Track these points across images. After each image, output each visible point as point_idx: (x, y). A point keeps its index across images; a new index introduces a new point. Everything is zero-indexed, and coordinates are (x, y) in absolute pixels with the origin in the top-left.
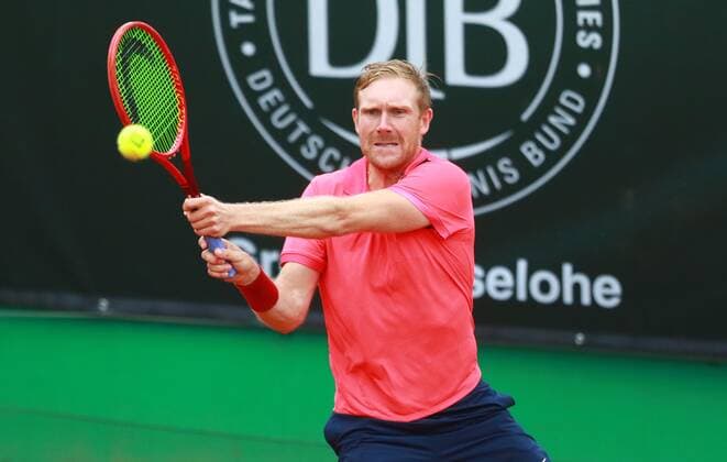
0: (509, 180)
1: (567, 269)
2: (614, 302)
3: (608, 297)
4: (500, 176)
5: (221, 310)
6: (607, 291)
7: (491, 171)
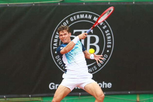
0: (95, 69)
1: (103, 82)
2: (110, 87)
3: (109, 86)
4: (94, 69)
6: (110, 85)
7: (92, 68)
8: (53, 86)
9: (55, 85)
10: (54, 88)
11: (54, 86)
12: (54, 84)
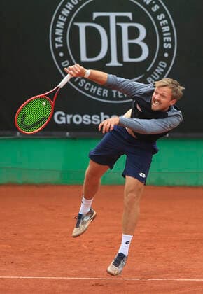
5: (55, 133)
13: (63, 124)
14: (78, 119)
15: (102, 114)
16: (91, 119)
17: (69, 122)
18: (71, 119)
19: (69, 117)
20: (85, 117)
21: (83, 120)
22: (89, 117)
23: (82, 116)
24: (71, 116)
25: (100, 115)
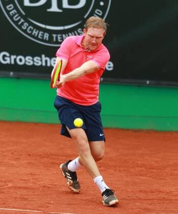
2: (111, 69)
3: (109, 67)
6: (109, 66)
8: (6, 58)
9: (10, 57)
10: (8, 61)
11: (8, 59)
12: (7, 54)
13: (7, 64)
14: (21, 60)
15: (43, 56)
16: (33, 60)
17: (13, 62)
18: (15, 60)
19: (13, 57)
20: (27, 58)
21: (26, 61)
22: (31, 58)
23: (25, 57)
24: (15, 57)
25: (41, 57)
